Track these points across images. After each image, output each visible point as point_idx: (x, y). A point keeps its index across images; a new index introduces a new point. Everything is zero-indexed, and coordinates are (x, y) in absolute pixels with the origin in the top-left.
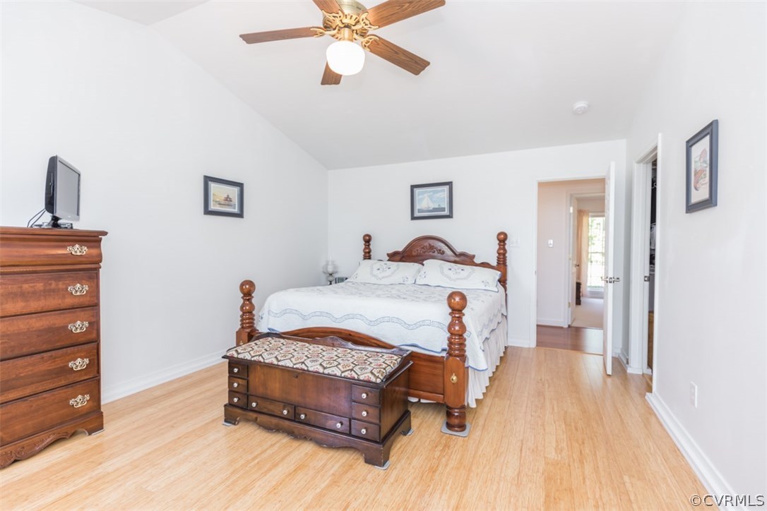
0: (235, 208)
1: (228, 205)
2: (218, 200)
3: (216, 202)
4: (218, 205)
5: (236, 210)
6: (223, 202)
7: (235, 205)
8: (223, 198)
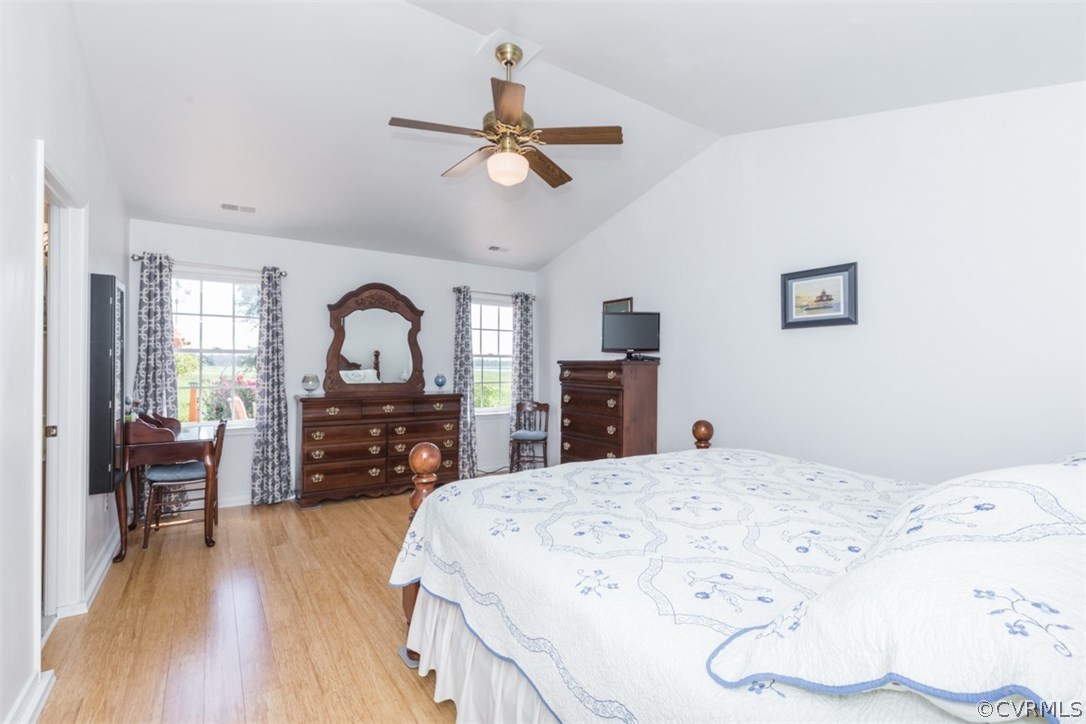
0: (839, 310)
1: (824, 307)
2: (805, 303)
3: (802, 307)
4: (805, 312)
5: (841, 313)
6: (815, 305)
7: (839, 304)
8: (815, 299)
